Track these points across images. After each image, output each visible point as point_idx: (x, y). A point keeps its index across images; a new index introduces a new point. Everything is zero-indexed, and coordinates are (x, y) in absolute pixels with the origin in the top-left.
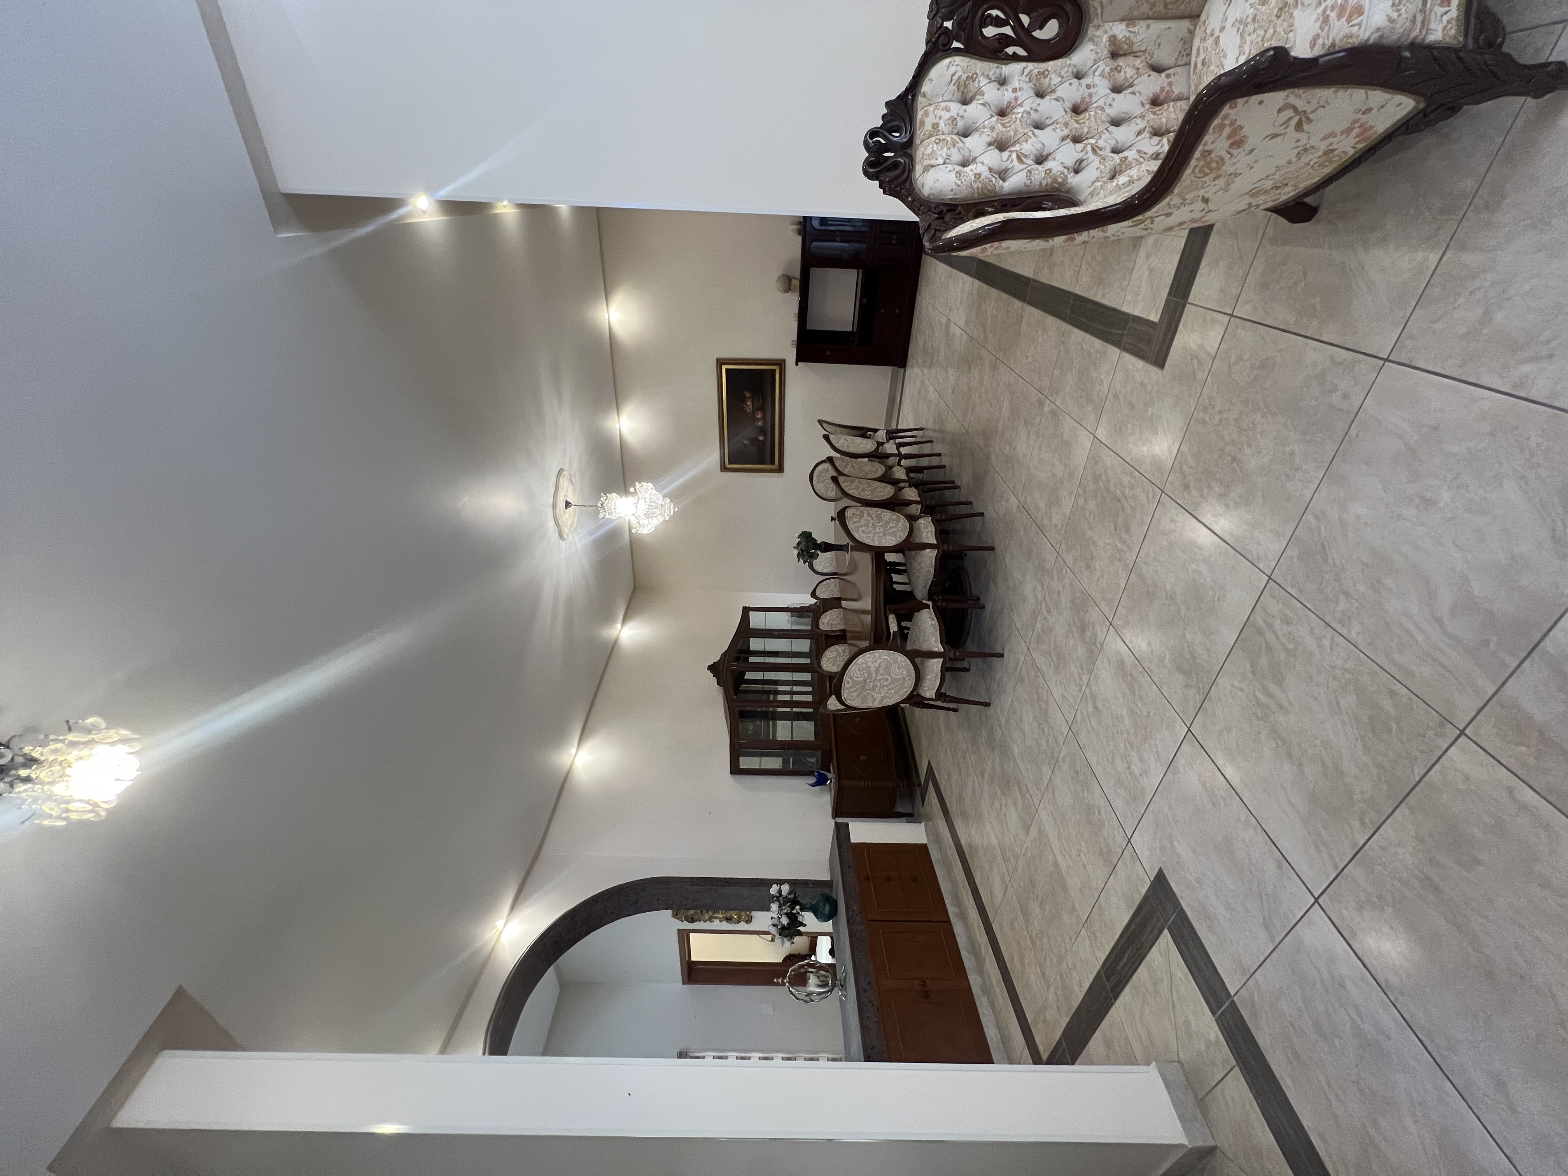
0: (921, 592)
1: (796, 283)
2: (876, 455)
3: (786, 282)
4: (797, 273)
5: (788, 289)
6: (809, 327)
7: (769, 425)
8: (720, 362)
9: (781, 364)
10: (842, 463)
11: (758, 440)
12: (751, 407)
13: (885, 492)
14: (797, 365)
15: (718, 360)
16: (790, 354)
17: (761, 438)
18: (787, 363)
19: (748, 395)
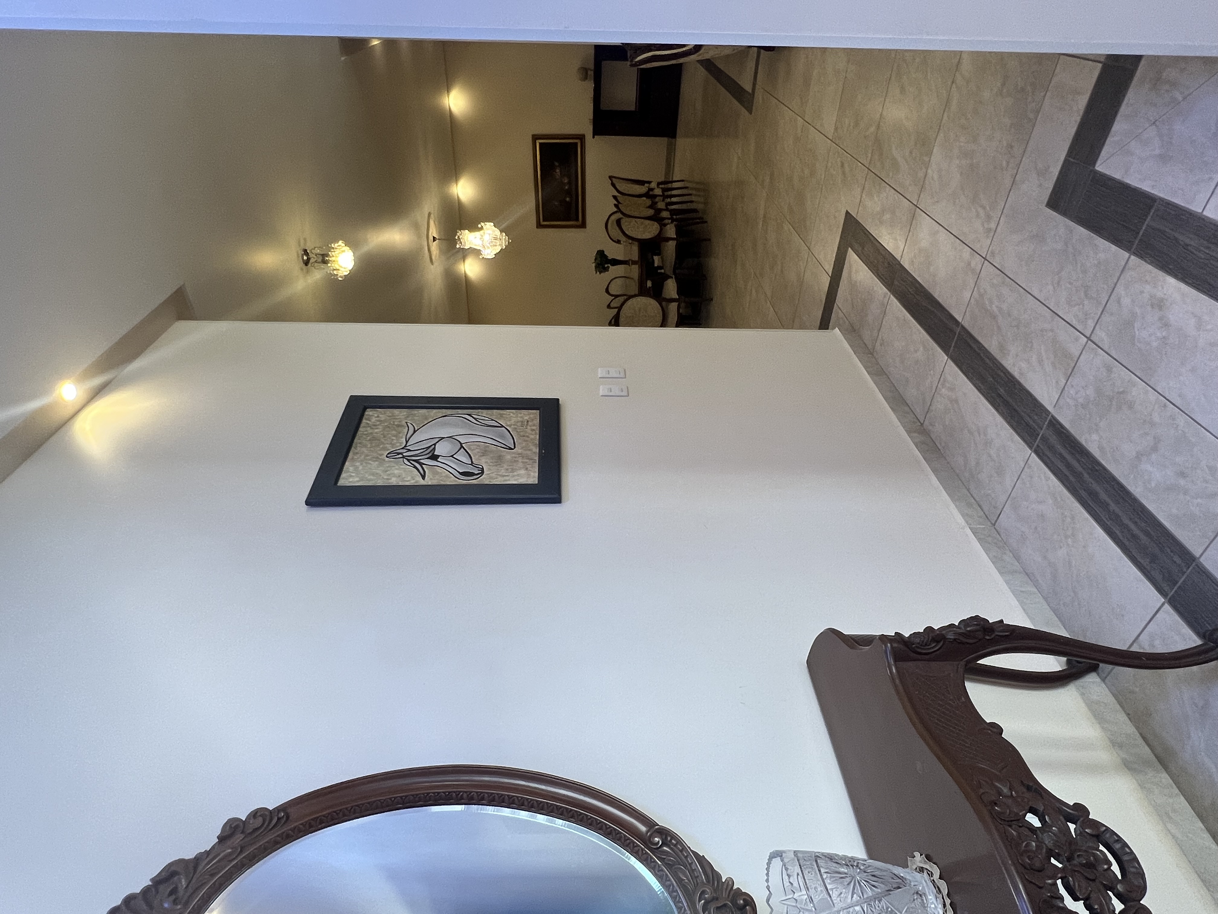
0: (668, 269)
1: (591, 73)
2: (647, 195)
3: (584, 72)
4: (591, 66)
5: (585, 78)
6: (604, 107)
7: (574, 187)
8: (535, 138)
9: (582, 138)
10: (620, 198)
11: (566, 201)
12: (559, 174)
13: (651, 212)
14: (593, 137)
15: (533, 136)
16: (587, 129)
17: (568, 199)
18: (586, 137)
19: (557, 164)
